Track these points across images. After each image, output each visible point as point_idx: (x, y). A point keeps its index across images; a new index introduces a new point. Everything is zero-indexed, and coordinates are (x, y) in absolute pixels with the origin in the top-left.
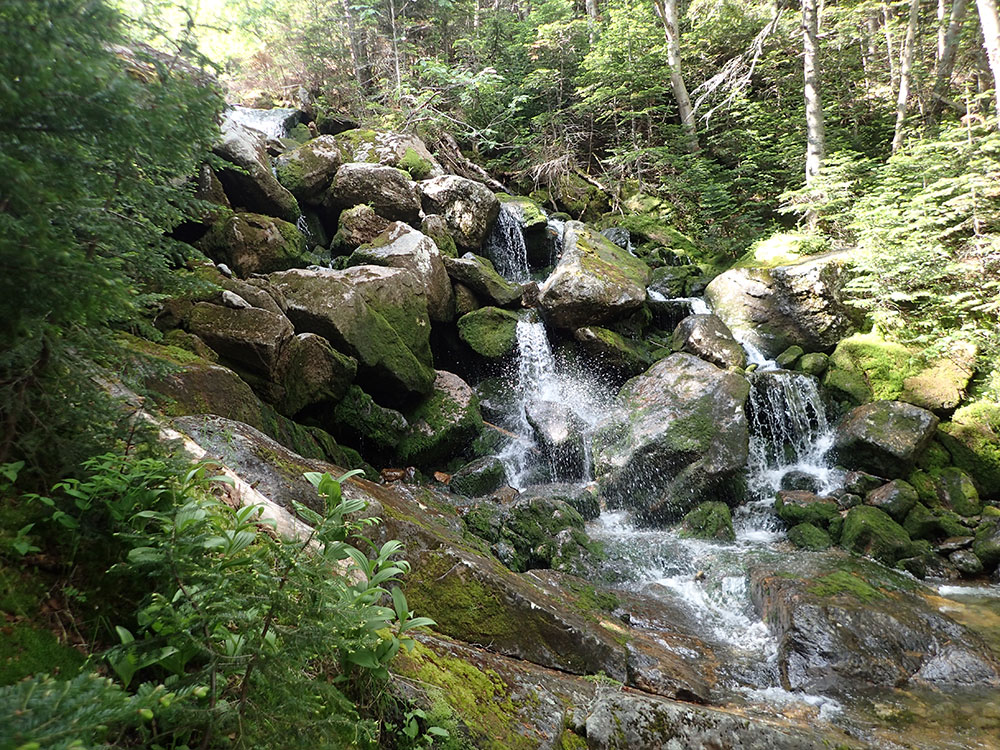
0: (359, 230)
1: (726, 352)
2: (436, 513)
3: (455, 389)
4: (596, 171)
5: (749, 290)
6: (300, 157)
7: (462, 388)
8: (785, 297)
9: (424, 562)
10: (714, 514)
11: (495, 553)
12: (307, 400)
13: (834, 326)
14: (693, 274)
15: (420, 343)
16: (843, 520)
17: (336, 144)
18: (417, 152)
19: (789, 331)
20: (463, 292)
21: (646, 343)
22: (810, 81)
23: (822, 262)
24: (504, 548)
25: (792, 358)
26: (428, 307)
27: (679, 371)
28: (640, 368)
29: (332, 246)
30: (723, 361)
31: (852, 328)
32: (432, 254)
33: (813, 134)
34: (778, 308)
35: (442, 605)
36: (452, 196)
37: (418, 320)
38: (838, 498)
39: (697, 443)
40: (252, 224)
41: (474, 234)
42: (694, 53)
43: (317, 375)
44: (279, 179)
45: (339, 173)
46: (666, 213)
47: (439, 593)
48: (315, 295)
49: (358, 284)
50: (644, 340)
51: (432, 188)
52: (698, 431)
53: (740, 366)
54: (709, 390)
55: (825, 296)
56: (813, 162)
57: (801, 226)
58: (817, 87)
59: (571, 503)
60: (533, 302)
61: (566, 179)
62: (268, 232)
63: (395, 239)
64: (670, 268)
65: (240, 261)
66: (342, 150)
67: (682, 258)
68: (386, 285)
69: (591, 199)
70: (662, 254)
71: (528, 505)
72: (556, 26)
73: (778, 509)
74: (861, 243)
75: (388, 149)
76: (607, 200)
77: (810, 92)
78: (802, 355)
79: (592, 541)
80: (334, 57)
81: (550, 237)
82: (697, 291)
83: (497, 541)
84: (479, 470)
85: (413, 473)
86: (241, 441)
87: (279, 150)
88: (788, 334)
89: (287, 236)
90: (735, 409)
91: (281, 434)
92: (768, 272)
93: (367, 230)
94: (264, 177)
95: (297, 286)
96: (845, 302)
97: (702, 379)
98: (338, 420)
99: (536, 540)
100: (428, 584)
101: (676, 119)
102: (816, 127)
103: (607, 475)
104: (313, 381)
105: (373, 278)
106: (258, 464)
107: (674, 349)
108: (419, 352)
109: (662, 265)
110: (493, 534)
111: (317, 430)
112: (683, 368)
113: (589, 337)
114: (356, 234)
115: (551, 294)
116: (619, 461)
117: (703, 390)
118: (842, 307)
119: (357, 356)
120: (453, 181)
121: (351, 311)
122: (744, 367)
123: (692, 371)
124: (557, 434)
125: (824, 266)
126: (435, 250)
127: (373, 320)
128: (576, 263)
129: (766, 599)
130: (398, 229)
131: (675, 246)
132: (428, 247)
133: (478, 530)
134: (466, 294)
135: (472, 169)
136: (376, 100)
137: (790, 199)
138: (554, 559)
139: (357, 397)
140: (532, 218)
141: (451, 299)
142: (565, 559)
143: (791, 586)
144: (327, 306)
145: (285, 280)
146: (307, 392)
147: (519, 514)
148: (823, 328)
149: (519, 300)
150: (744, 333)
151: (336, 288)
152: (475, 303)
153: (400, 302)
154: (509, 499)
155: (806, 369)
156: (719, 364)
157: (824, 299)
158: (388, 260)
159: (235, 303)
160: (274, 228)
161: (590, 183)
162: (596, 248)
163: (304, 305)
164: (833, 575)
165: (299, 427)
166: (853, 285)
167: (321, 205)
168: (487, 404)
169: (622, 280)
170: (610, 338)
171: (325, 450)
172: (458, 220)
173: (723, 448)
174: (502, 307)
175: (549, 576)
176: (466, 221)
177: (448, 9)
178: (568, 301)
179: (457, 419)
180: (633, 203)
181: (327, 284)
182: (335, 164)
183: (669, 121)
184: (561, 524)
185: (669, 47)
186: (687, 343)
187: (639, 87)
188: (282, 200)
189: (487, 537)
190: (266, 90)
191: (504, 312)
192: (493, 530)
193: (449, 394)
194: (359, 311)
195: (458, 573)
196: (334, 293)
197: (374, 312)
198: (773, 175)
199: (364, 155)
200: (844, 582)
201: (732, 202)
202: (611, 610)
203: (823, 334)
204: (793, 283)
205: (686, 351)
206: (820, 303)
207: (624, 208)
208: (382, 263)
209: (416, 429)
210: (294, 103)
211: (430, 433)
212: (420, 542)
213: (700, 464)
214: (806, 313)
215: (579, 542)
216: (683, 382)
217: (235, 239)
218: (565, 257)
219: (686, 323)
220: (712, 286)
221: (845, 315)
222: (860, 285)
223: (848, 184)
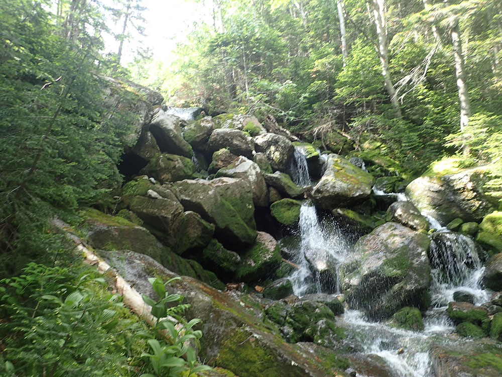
0: (222, 161)
1: (417, 221)
2: (249, 308)
3: (268, 242)
4: (347, 130)
5: (430, 188)
6: (195, 127)
7: (271, 241)
8: (450, 191)
9: (232, 334)
10: (410, 315)
11: (282, 331)
12: (189, 246)
13: (481, 207)
14: (400, 181)
15: (248, 217)
16: (491, 321)
17: (212, 120)
18: (253, 123)
19: (454, 210)
20: (273, 191)
21: (372, 217)
22: (460, 77)
23: (471, 172)
24: (287, 329)
25: (456, 225)
26: (253, 198)
27: (390, 232)
28: (368, 230)
29: (209, 170)
30: (415, 227)
31: (492, 208)
32: (257, 172)
33: (463, 105)
34: (447, 198)
35: (241, 360)
36: (269, 144)
37: (247, 205)
38: (488, 307)
39: (399, 272)
40: (169, 159)
41: (281, 162)
42: (397, 69)
43: (194, 233)
44: (184, 138)
45: (213, 134)
46: (384, 150)
47: (239, 353)
48: (195, 192)
49: (216, 186)
50: (371, 216)
51: (260, 140)
52: (400, 266)
53: (425, 229)
54: (406, 242)
55: (474, 190)
56: (464, 119)
57: (459, 152)
58: (464, 80)
59: (327, 304)
60: (310, 196)
61: (331, 134)
62: (176, 162)
63: (238, 165)
64: (386, 177)
65: (163, 177)
66: (215, 123)
67: (393, 172)
68: (231, 187)
69: (344, 144)
70: (382, 171)
71: (301, 305)
72: (324, 60)
73: (450, 312)
74: (494, 160)
75: (239, 122)
76: (353, 144)
77: (460, 83)
78: (462, 224)
79: (337, 328)
80: (218, 83)
81: (321, 163)
82: (402, 190)
83: (284, 325)
84: (278, 285)
85: (243, 286)
86: (138, 264)
87: (185, 124)
88: (454, 212)
89: (186, 164)
90: (421, 253)
91: (172, 263)
92: (440, 178)
93: (226, 161)
94: (175, 136)
95: (186, 188)
96: (486, 194)
97: (403, 236)
98: (205, 257)
99: (306, 325)
100: (234, 347)
101: (388, 101)
102: (465, 101)
103: (349, 290)
104: (192, 236)
105: (225, 183)
106: (145, 276)
107: (387, 220)
108: (248, 222)
109: (382, 176)
110: (281, 321)
111: (192, 261)
112: (391, 231)
113: (339, 214)
114: (220, 163)
115: (318, 191)
116: (355, 281)
117: (403, 242)
118: (485, 197)
119: (215, 223)
120: (270, 136)
121: (212, 200)
122: (428, 230)
123: (397, 232)
124: (321, 266)
125: (472, 174)
126: (258, 170)
127: (223, 205)
128: (332, 175)
129: (440, 368)
130: (240, 160)
131: (389, 166)
132: (255, 168)
133: (273, 318)
134: (275, 192)
135: (283, 131)
136: (236, 100)
137: (452, 139)
138: (315, 337)
139: (215, 245)
140: (311, 154)
141: (267, 195)
142: (322, 337)
143: (454, 360)
144: (200, 198)
145: (181, 185)
146: (188, 242)
147: (297, 310)
148: (474, 208)
149: (302, 195)
150: (427, 212)
151: (205, 189)
152: (279, 197)
153: (238, 196)
154: (293, 302)
155: (465, 231)
156: (413, 228)
157: (474, 192)
158: (234, 175)
159: (153, 196)
160: (179, 161)
161: (344, 136)
162: (343, 167)
163: (189, 197)
164: (482, 355)
165: (182, 260)
166: (490, 184)
167: (205, 149)
168: (285, 250)
169: (358, 183)
170: (351, 214)
171: (196, 272)
172: (272, 156)
173: (415, 276)
174: (294, 198)
175: (309, 346)
176: (276, 156)
177: (272, 57)
178: (327, 195)
179: (268, 257)
180: (366, 145)
181: (201, 187)
182: (211, 129)
183: (385, 103)
184: (319, 316)
185: (383, 65)
186: (394, 217)
187: (366, 86)
188: (184, 147)
189: (278, 322)
190: (187, 100)
191: (294, 201)
192: (282, 318)
193: (264, 244)
194: (216, 200)
195: (251, 341)
196: (204, 191)
197: (224, 201)
198: (443, 127)
199: (227, 125)
200: (490, 360)
201: (420, 142)
202: (345, 369)
203: (475, 212)
204: (455, 183)
205: (394, 221)
206: (471, 195)
207: (362, 148)
208: (231, 176)
209: (246, 262)
210: (198, 105)
211: (253, 265)
212: (232, 322)
213: (402, 284)
214: (464, 200)
215: (329, 327)
216: (392, 238)
217: (160, 166)
218: (326, 172)
219: (393, 206)
220: (409, 186)
221: (487, 201)
222: (496, 184)
223: (485, 130)
